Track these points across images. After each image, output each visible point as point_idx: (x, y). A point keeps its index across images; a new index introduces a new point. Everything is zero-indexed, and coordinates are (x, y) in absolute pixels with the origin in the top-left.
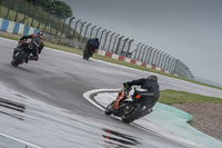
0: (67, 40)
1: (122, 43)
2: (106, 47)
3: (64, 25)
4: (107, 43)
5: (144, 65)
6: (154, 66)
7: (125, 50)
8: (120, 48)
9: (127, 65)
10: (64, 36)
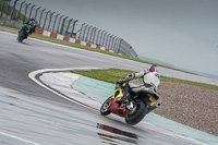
0: (12, 22)
1: (66, 24)
2: (51, 27)
3: (9, 6)
4: (52, 25)
5: (89, 45)
6: (98, 46)
7: (70, 31)
8: (65, 29)
9: (71, 45)
10: (9, 17)
